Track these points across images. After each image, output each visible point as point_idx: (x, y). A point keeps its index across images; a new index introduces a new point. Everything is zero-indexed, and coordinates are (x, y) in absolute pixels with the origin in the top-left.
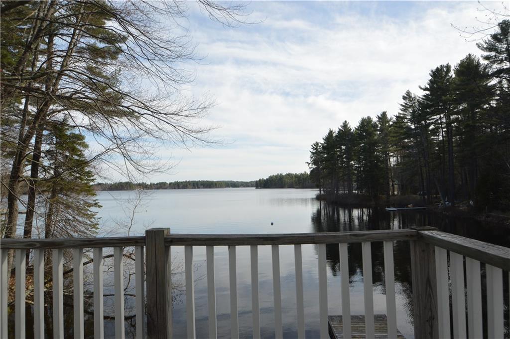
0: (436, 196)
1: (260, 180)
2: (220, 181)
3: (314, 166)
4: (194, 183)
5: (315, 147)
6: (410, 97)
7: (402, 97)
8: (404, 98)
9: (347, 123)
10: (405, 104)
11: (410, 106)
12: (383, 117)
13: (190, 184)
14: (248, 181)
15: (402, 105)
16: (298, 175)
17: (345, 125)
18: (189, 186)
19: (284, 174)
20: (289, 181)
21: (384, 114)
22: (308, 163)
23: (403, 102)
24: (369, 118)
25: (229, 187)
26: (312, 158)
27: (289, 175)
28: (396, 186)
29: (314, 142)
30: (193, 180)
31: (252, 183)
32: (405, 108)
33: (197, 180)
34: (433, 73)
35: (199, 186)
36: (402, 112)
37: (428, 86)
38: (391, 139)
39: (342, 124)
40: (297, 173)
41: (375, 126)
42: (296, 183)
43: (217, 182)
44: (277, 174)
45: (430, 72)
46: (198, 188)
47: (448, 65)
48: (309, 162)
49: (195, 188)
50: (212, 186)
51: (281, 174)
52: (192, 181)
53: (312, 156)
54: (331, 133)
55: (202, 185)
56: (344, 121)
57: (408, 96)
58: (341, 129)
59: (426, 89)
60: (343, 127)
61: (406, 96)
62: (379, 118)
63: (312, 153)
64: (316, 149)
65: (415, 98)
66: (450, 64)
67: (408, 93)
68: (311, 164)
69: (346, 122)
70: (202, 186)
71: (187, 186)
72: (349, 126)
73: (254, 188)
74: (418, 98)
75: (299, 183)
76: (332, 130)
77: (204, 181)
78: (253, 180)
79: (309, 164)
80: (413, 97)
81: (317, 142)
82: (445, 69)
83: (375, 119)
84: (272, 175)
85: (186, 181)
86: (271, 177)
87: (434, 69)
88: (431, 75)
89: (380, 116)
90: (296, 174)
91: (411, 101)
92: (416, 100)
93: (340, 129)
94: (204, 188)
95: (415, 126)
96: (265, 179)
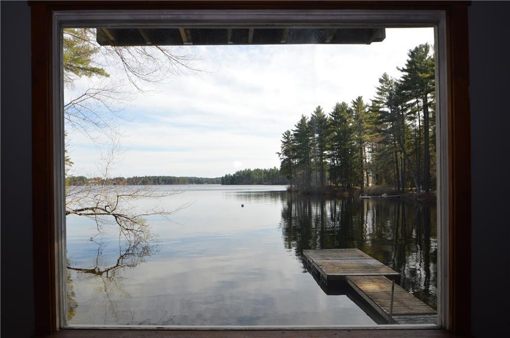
0: (411, 189)
1: (226, 176)
2: (183, 177)
3: (285, 156)
4: (154, 179)
5: (286, 136)
6: (387, 80)
7: (378, 80)
8: (381, 81)
9: (321, 108)
10: (382, 87)
11: (387, 90)
12: (358, 102)
13: (150, 180)
14: (214, 177)
15: (378, 88)
16: (267, 170)
17: (319, 110)
18: (149, 181)
19: (252, 169)
20: (257, 177)
21: (360, 99)
22: (278, 153)
23: (379, 85)
24: (344, 104)
25: (193, 184)
26: (283, 147)
27: (257, 170)
28: (371, 178)
29: (286, 131)
30: (153, 175)
31: (218, 179)
32: (381, 92)
33: (158, 175)
34: (412, 52)
35: (160, 182)
36: (378, 96)
37: (406, 68)
38: (366, 126)
39: (316, 110)
40: (267, 169)
41: (350, 111)
42: (265, 179)
43: (180, 177)
44: (244, 169)
45: (408, 52)
46: (159, 184)
47: (426, 44)
48: (280, 152)
49: (156, 184)
50: (174, 182)
51: (249, 170)
52: (152, 177)
53: (283, 146)
54: (303, 120)
55: (163, 180)
56: (317, 106)
57: (384, 80)
58: (315, 114)
59: (404, 70)
60: (317, 113)
61: (382, 78)
62: (355, 103)
63: (283, 142)
64: (287, 138)
65: (392, 80)
66: (428, 44)
67: (385, 76)
68: (282, 155)
69: (319, 107)
70: (164, 182)
71: (147, 182)
72: (322, 112)
73: (220, 185)
74: (395, 81)
75: (268, 179)
76: (304, 116)
77: (165, 177)
78: (219, 177)
79: (280, 154)
80: (390, 80)
81: (288, 131)
82: (424, 49)
83: (350, 105)
84: (239, 170)
85: (146, 177)
86: (238, 173)
87: (413, 49)
88: (409, 55)
89: (355, 101)
90: (265, 169)
91: (388, 84)
92: (393, 83)
93: (313, 115)
94: (165, 184)
95: (391, 111)
96: (232, 174)
